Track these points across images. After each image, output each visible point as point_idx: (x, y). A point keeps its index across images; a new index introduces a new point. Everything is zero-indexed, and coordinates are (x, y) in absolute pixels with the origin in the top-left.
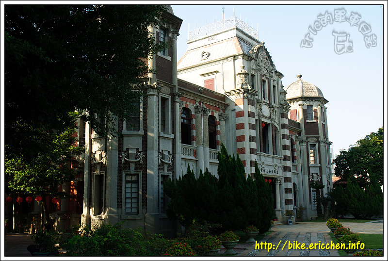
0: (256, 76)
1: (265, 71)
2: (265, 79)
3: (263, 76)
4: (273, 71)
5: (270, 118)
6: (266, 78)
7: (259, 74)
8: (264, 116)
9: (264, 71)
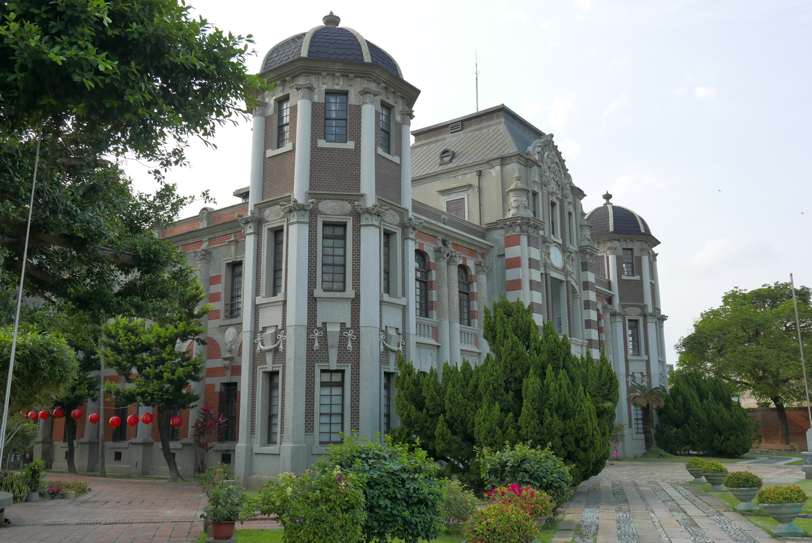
0: (540, 194)
1: (555, 187)
2: (555, 200)
3: (552, 194)
4: (568, 186)
5: (564, 270)
6: (557, 198)
7: (545, 192)
8: (554, 267)
9: (553, 186)
